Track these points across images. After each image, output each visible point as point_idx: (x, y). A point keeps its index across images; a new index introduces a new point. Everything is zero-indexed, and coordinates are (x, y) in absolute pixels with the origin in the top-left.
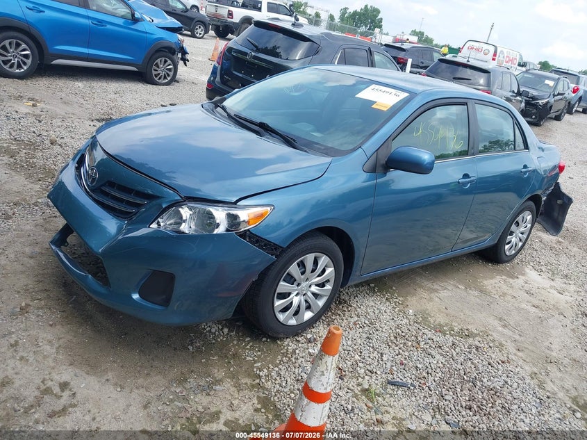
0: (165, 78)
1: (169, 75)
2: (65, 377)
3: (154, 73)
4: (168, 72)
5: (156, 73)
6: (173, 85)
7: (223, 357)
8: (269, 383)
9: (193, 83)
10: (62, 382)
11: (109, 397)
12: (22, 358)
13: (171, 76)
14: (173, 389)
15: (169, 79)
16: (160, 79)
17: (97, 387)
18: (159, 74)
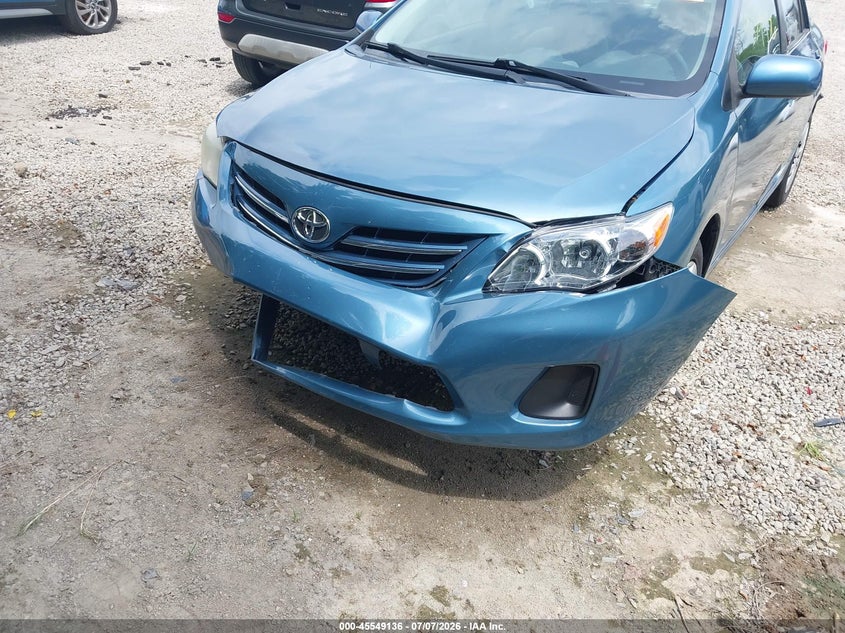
0: (100, 19)
1: (105, 13)
2: (430, 581)
3: (81, 13)
4: (103, 8)
5: (84, 12)
6: (116, 29)
7: (595, 461)
8: (689, 480)
9: (142, 19)
10: (431, 590)
11: (520, 588)
12: (336, 573)
13: (109, 13)
14: (584, 539)
15: (107, 19)
16: (92, 22)
17: (486, 579)
18: (89, 14)
